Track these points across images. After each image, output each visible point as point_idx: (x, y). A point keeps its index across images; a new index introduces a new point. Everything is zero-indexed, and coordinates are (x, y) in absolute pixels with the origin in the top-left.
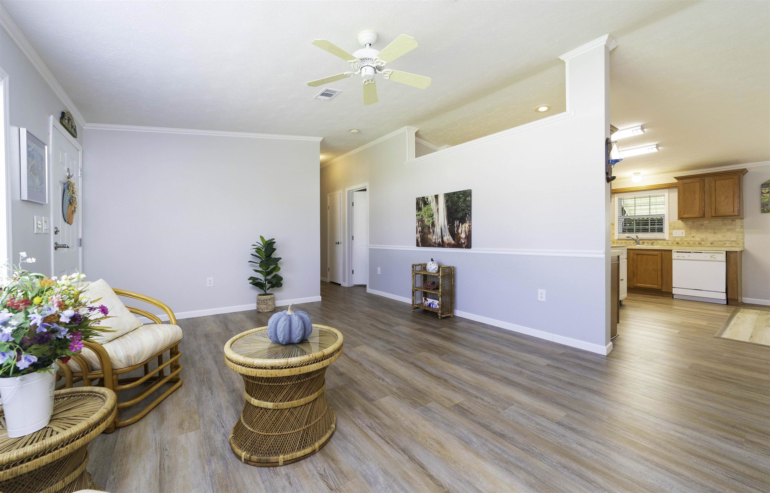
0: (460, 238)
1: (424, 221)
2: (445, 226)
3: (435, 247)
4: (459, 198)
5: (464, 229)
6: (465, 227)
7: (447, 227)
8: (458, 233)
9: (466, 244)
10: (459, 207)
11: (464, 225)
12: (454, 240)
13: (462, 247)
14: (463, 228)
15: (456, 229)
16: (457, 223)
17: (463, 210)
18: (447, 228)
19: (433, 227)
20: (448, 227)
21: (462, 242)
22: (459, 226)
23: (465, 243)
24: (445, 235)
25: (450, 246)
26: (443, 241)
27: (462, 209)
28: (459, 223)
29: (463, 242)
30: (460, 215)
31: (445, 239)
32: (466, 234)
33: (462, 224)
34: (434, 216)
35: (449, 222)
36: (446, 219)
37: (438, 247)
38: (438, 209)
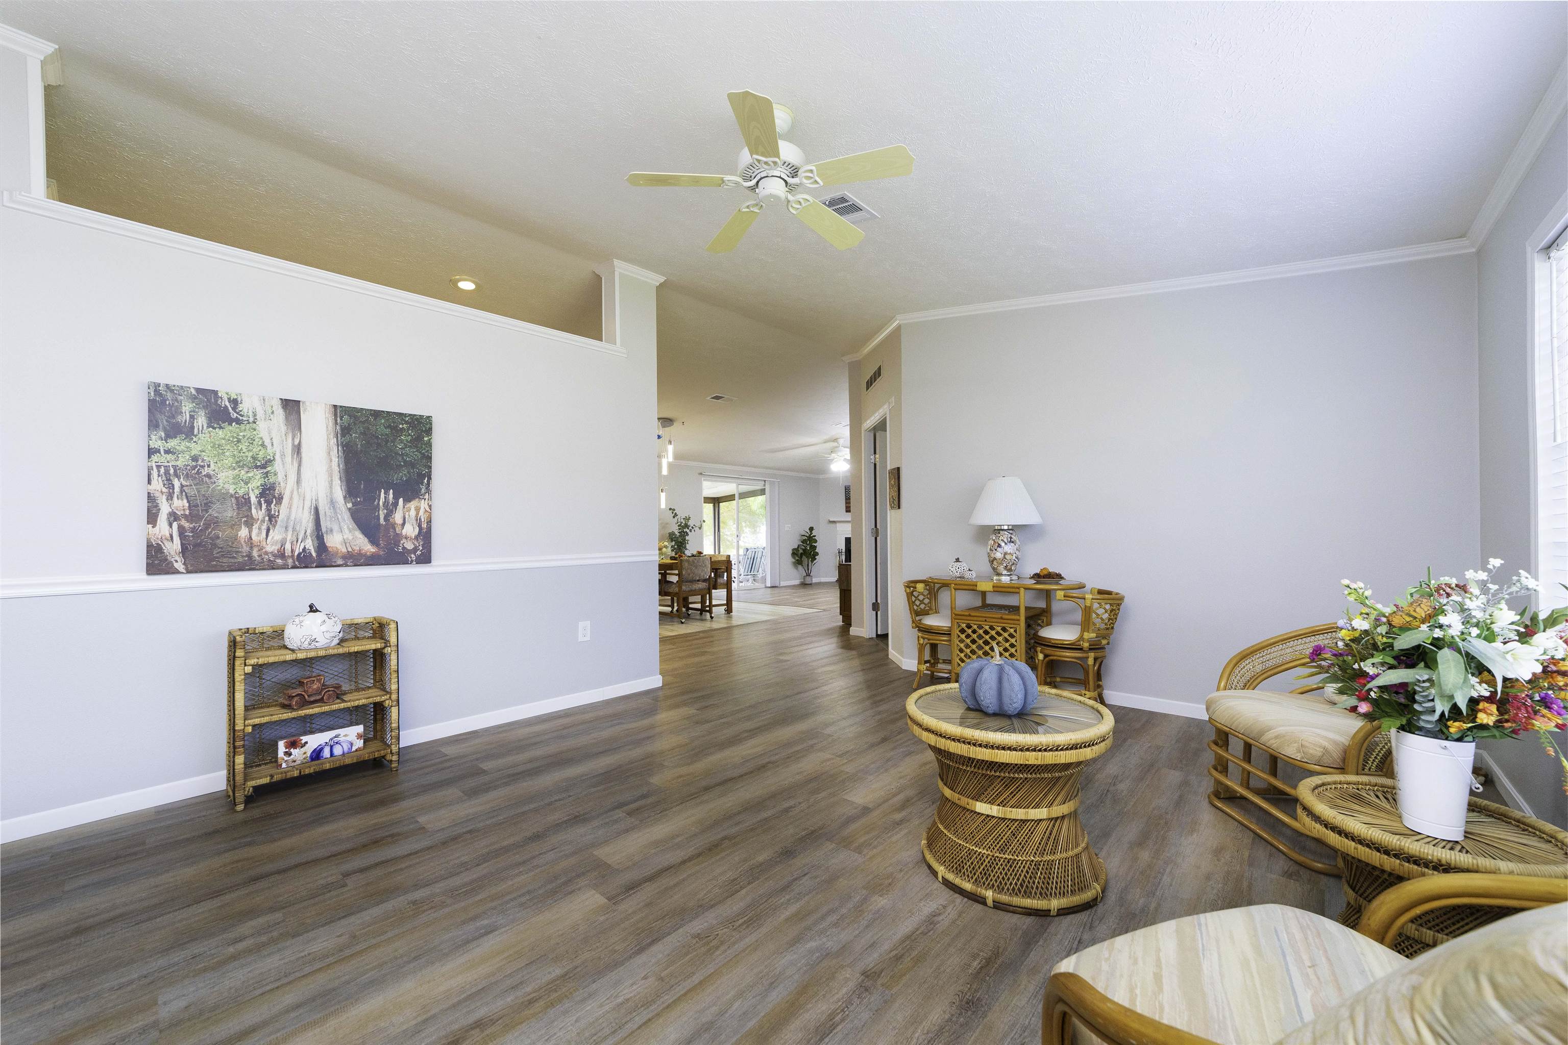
0: (398, 537)
1: (208, 476)
2: (332, 503)
3: (284, 567)
4: (396, 431)
5: (413, 513)
6: (418, 510)
7: (343, 506)
8: (393, 526)
9: (419, 553)
10: (397, 454)
11: (412, 505)
12: (373, 541)
13: (406, 562)
14: (409, 510)
15: (382, 514)
16: (384, 497)
17: (412, 465)
18: (344, 509)
19: (269, 503)
20: (350, 505)
21: (404, 548)
22: (396, 504)
23: (415, 550)
24: (336, 528)
25: (355, 559)
26: (322, 546)
27: (405, 461)
28: (396, 498)
29: (409, 546)
30: (402, 475)
31: (334, 541)
32: (420, 526)
33: (407, 500)
34: (277, 466)
35: (351, 492)
36: (337, 482)
37: (294, 567)
38: (297, 449)
